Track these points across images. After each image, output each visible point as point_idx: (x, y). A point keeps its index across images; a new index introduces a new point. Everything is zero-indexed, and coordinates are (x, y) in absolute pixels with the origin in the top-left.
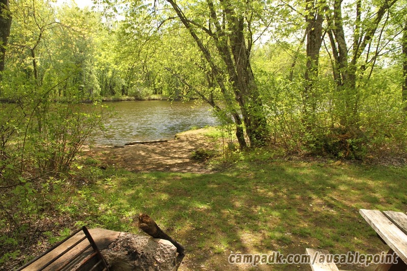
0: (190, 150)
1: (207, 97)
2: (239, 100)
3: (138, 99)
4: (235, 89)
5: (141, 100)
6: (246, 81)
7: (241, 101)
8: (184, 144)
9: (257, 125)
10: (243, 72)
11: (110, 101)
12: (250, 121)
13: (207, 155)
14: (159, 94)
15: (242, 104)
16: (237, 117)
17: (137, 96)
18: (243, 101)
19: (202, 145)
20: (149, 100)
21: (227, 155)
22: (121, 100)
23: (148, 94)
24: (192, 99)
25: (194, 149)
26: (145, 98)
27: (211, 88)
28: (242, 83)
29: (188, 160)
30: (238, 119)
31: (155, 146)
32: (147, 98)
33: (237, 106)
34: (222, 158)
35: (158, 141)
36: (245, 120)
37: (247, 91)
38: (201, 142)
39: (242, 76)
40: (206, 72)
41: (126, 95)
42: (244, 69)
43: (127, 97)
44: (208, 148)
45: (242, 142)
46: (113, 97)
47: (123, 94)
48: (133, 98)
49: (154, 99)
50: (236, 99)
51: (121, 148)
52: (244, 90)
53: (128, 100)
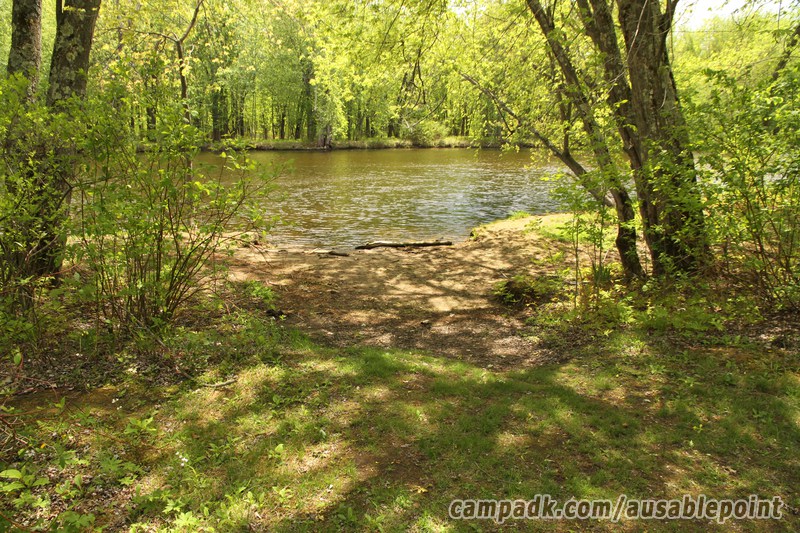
0: (497, 274)
1: (557, 142)
2: (632, 152)
3: (419, 144)
4: (621, 123)
5: (425, 146)
6: (654, 101)
7: (635, 154)
8: (486, 255)
9: (678, 225)
10: (648, 75)
11: (363, 148)
12: (655, 209)
13: (532, 293)
14: (462, 134)
15: (638, 164)
16: (622, 197)
17: (416, 139)
18: (642, 156)
19: (530, 260)
20: (441, 146)
21: (585, 299)
22: (387, 147)
23: (438, 135)
24: (524, 147)
25: (508, 270)
26: (432, 143)
27: (566, 122)
28: (642, 105)
29: (483, 304)
30: (623, 203)
31: (418, 257)
32: (437, 142)
33: (625, 169)
34: (570, 305)
35: (431, 242)
36: (644, 207)
37: (653, 128)
38: (531, 250)
39: (643, 87)
40: (556, 85)
41: (397, 136)
42: (651, 68)
43: (398, 141)
44: (544, 269)
45: (631, 263)
46: (370, 140)
47: (390, 135)
48: (408, 142)
49: (449, 146)
50: (625, 149)
51: (340, 258)
52: (648, 126)
53: (399, 146)
